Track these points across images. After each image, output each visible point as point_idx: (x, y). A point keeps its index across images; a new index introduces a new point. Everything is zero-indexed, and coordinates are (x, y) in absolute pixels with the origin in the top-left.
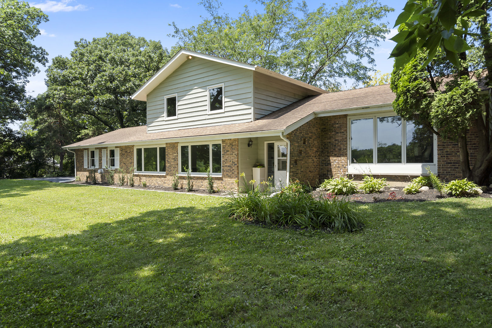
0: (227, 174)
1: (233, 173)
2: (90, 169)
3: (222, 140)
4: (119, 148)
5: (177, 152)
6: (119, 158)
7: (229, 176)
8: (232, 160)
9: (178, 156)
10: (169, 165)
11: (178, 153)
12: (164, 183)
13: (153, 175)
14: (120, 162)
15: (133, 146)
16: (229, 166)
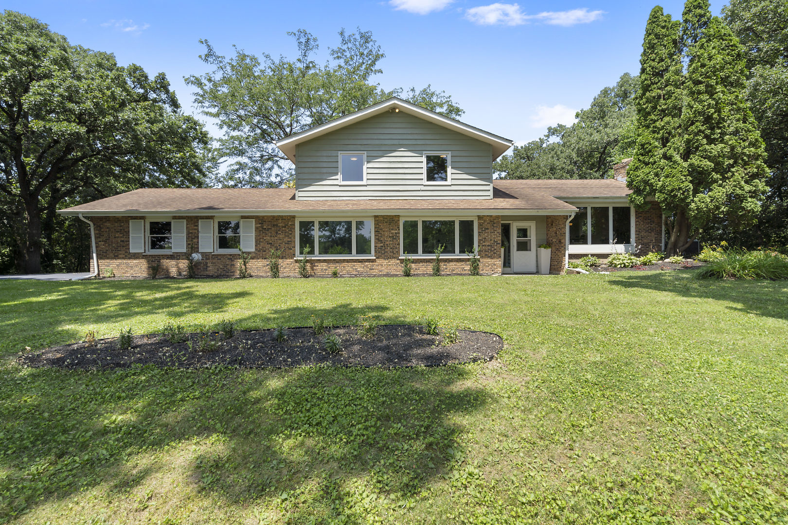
0: (486, 255)
1: (494, 253)
2: (148, 253)
3: (478, 216)
4: (254, 220)
5: (399, 228)
6: (254, 235)
7: (489, 257)
8: (493, 240)
9: (399, 233)
10: (382, 245)
11: (399, 230)
12: (371, 269)
13: (345, 260)
14: (256, 242)
15: (294, 217)
16: (488, 246)
